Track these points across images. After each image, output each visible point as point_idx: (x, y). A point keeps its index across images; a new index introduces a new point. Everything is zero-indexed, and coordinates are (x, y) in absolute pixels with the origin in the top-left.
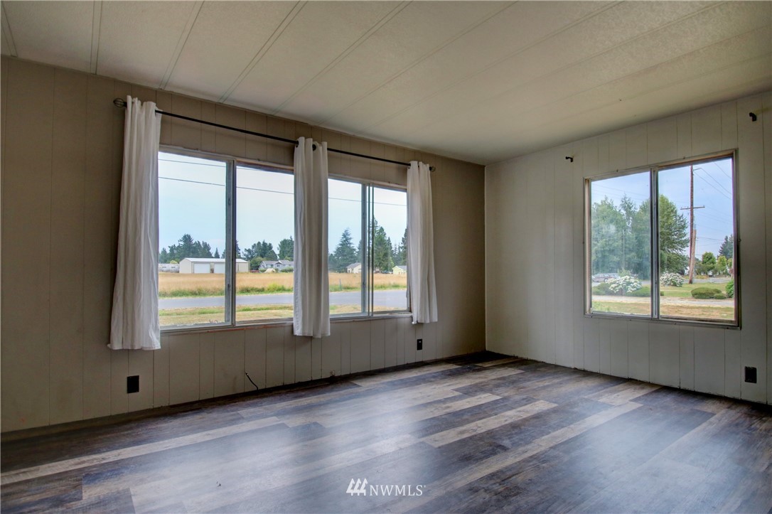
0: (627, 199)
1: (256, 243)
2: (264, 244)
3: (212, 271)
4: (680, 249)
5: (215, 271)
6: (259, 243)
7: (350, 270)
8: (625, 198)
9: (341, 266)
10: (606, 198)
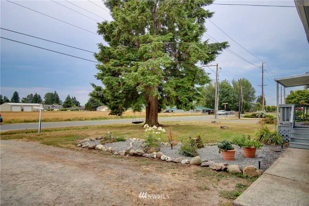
0: (234, 81)
1: (30, 94)
2: (36, 95)
3: (22, 110)
4: (253, 102)
5: (24, 111)
6: (32, 95)
7: (98, 110)
8: (234, 80)
9: (93, 108)
10: (226, 80)
